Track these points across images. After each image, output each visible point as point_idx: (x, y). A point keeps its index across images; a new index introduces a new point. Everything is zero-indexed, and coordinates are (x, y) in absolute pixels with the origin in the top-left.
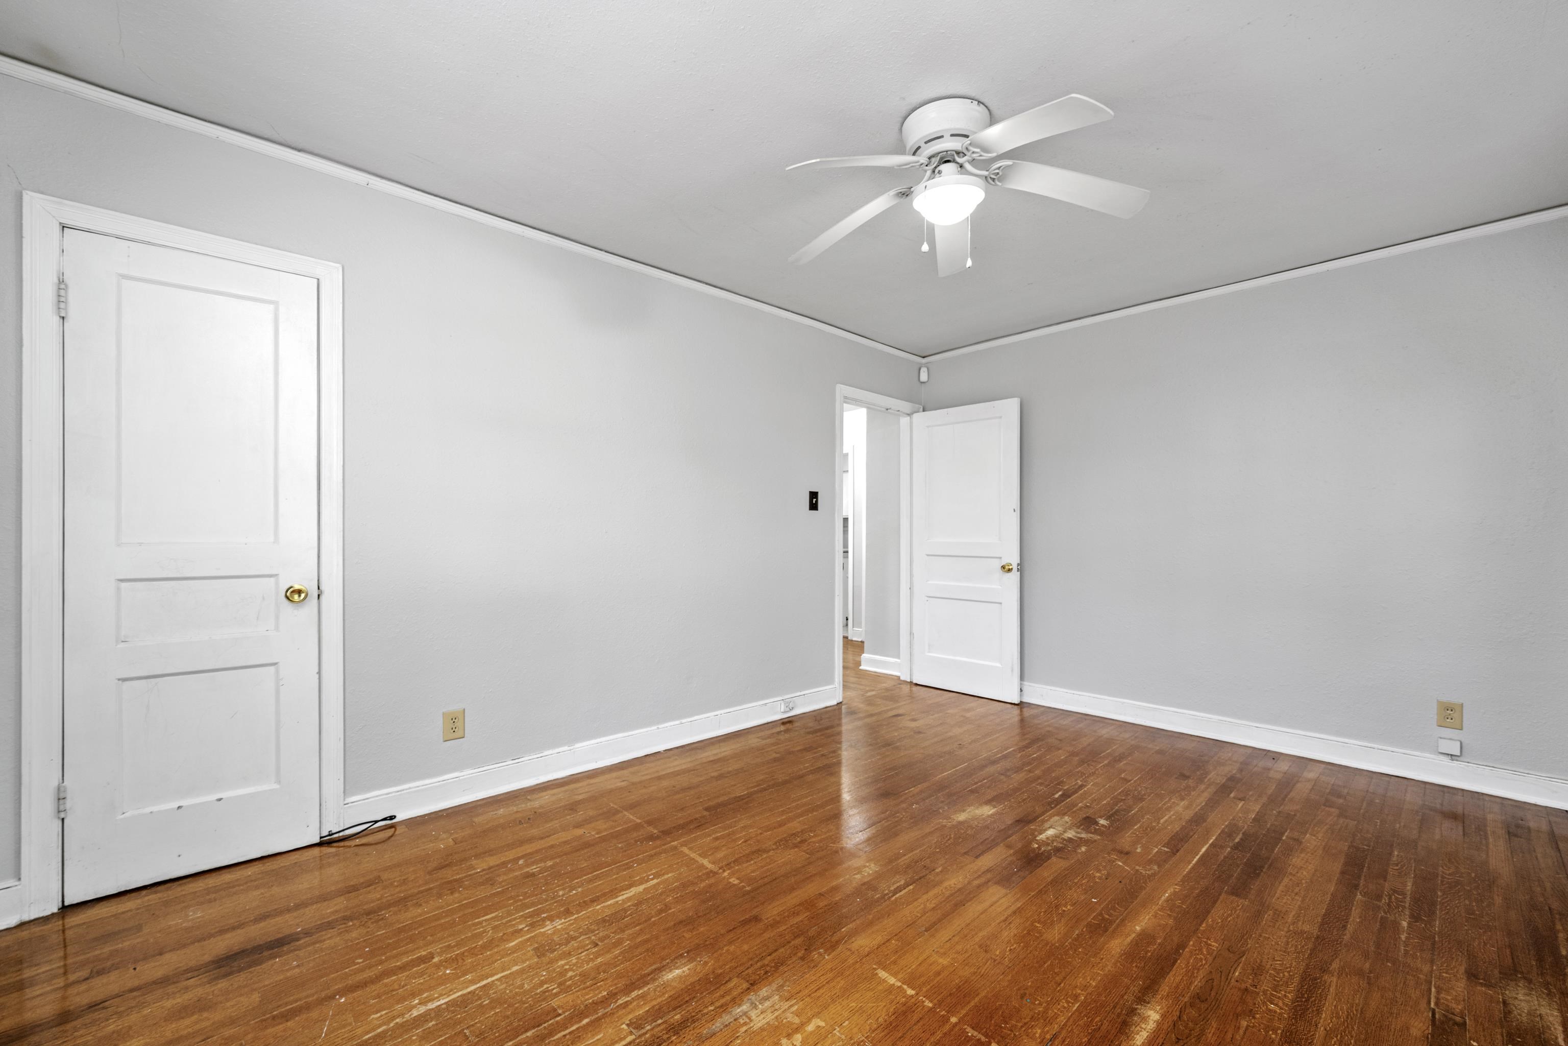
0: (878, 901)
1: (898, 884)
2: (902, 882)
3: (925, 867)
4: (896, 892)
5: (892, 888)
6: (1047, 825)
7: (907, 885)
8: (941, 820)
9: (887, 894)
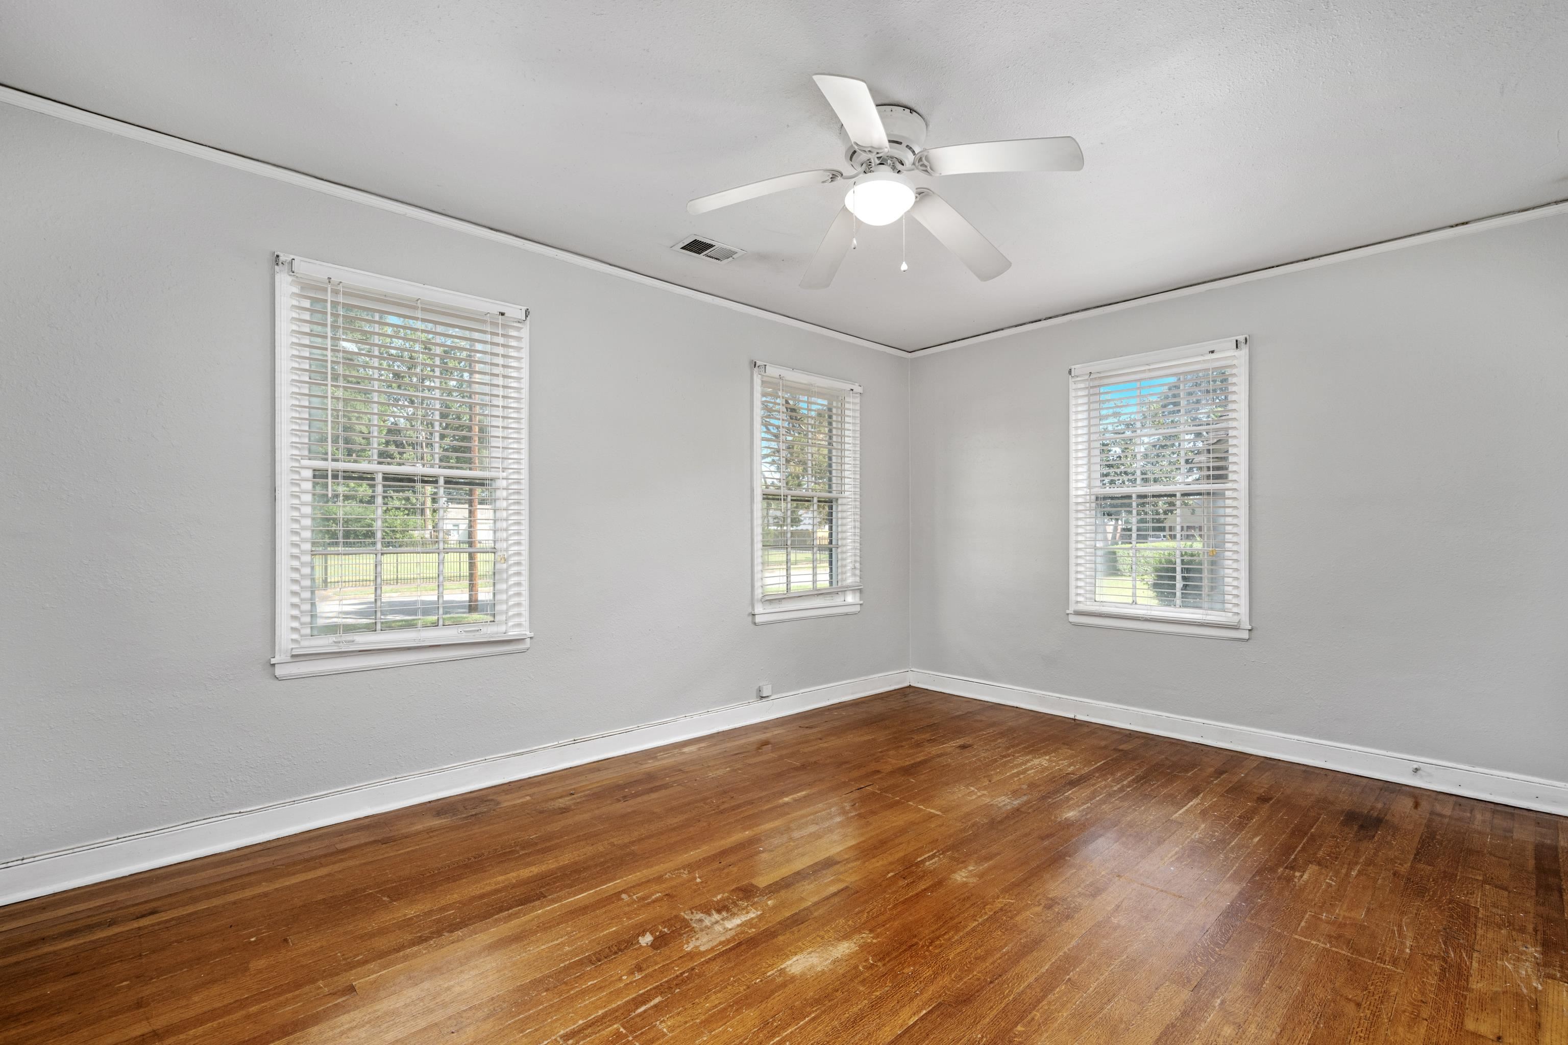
0: (948, 850)
1: (931, 862)
2: (927, 863)
3: (904, 878)
4: (933, 856)
5: (936, 859)
6: (733, 933)
7: (923, 861)
8: (875, 941)
9: (940, 854)
